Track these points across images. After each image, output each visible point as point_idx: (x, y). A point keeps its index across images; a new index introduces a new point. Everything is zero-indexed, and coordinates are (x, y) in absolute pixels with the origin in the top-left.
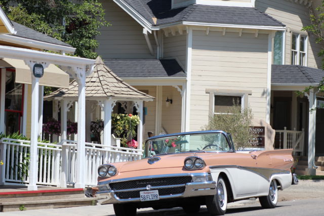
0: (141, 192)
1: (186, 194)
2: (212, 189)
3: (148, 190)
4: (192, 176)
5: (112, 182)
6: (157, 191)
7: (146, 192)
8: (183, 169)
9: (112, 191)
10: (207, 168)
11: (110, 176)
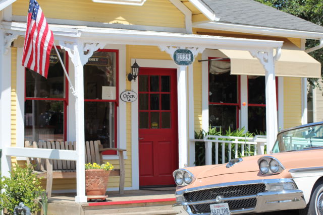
0: (211, 206)
1: (258, 209)
2: (294, 201)
3: (217, 203)
4: (266, 183)
5: (187, 192)
6: (227, 204)
7: (215, 205)
8: (258, 175)
9: (186, 204)
10: (285, 172)
11: (186, 184)
